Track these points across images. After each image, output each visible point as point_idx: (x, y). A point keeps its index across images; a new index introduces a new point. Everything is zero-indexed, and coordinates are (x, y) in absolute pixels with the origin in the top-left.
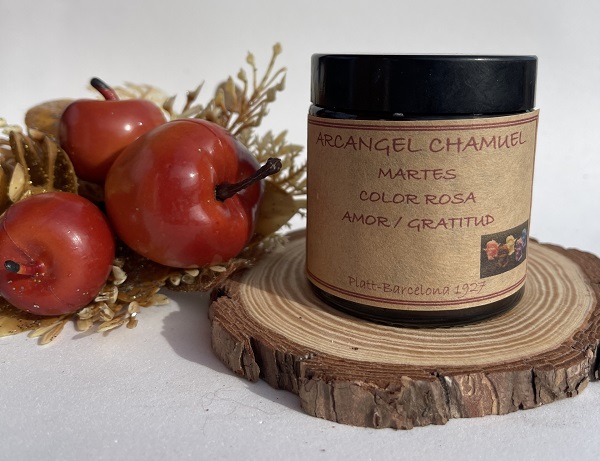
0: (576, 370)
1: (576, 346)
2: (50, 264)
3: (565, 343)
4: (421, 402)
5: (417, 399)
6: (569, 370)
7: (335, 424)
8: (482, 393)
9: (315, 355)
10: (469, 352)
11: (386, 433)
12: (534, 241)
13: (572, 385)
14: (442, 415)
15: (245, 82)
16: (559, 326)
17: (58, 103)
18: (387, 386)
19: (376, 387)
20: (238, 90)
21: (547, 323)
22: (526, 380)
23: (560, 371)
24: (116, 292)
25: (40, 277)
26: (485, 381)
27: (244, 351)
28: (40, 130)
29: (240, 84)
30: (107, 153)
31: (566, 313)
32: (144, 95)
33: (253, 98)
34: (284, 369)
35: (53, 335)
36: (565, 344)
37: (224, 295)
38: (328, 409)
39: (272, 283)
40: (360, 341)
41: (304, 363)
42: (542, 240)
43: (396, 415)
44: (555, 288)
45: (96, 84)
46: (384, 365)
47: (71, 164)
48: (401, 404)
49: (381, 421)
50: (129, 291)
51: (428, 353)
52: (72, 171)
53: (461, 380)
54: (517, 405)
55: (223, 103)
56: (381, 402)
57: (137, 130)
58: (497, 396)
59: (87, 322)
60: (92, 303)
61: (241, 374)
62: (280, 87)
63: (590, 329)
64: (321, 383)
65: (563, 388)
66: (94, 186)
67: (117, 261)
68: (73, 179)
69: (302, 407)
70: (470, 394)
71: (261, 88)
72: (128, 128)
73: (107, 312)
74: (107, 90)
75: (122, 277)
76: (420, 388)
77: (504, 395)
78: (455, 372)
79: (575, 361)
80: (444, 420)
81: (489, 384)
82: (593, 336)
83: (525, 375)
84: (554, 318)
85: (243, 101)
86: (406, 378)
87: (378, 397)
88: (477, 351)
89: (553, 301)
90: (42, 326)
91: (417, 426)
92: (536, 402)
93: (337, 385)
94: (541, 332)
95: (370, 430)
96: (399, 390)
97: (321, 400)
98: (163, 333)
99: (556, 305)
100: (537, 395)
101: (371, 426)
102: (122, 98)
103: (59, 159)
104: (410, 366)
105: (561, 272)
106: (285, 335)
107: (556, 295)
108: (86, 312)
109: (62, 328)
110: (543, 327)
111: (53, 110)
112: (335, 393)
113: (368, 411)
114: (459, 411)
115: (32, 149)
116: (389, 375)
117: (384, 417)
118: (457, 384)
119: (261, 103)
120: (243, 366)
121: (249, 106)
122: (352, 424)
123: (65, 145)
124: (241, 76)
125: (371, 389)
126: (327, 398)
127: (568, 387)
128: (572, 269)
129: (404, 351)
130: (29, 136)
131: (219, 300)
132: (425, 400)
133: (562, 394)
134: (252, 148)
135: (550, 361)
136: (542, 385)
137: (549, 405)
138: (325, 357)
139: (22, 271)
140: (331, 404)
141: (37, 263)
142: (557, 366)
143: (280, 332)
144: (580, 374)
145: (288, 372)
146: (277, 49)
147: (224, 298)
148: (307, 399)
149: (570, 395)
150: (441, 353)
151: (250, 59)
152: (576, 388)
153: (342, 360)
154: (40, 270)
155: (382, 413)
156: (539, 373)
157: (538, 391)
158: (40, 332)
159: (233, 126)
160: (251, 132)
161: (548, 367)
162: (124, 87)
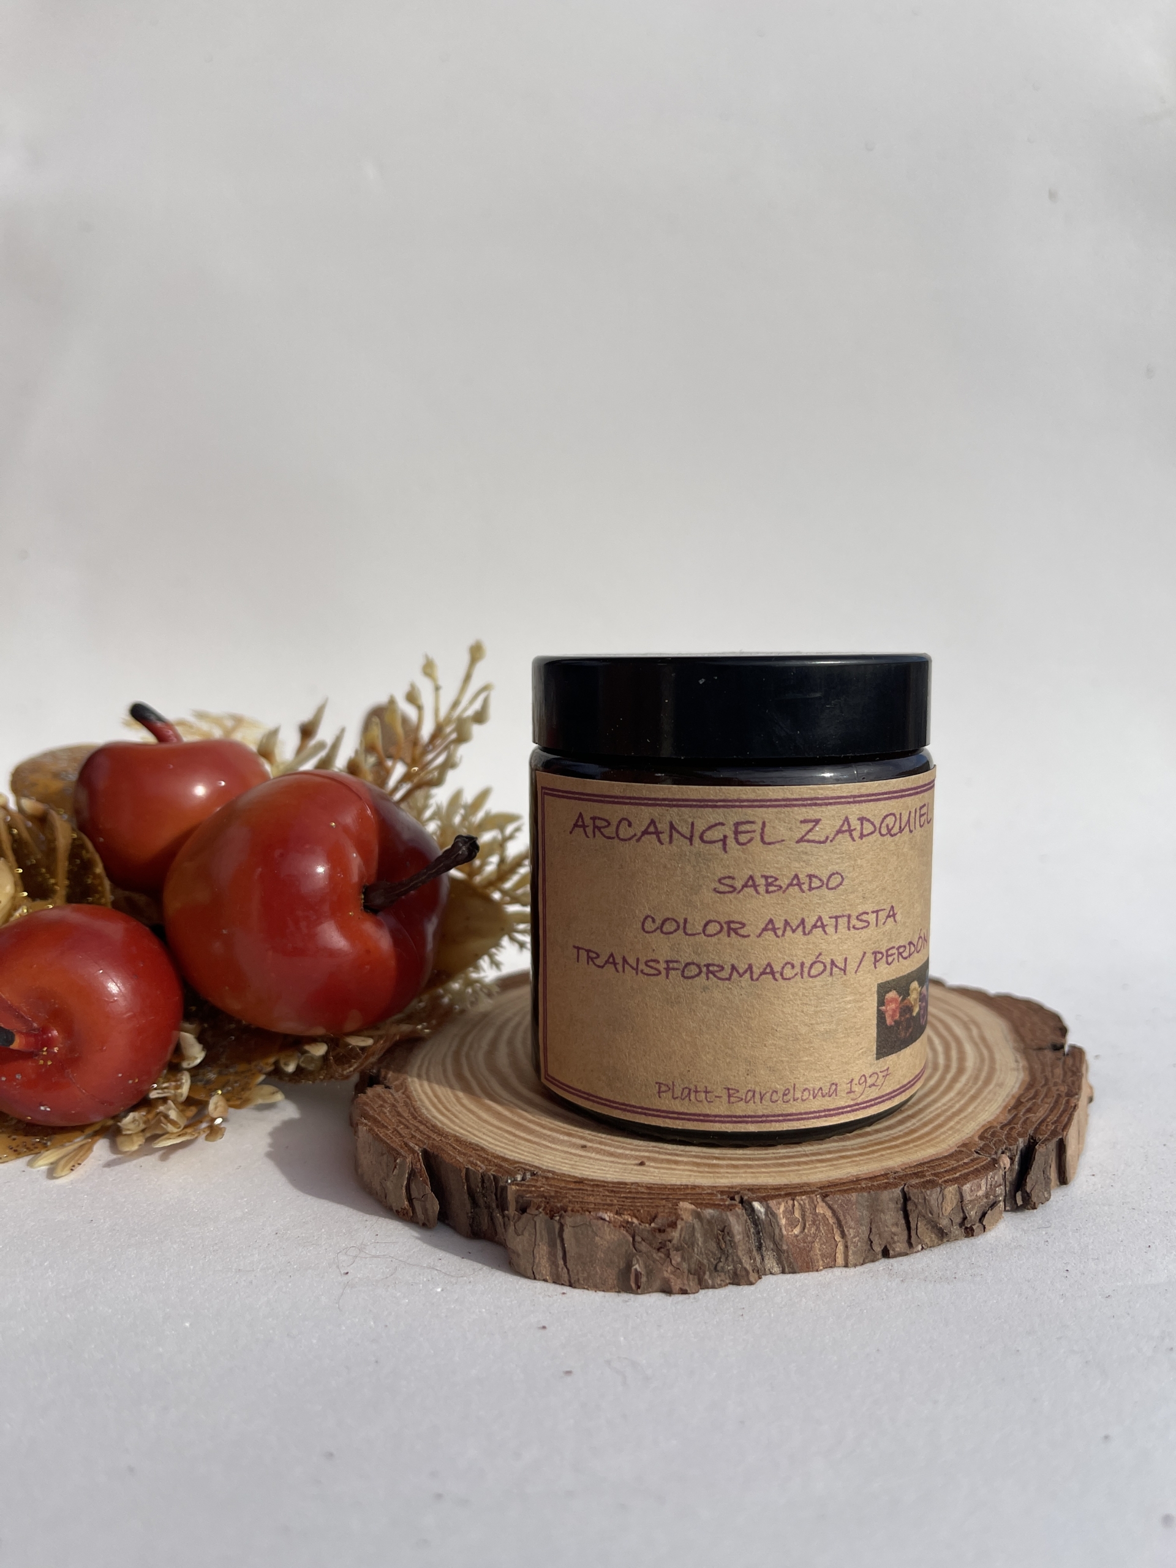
0: (977, 1190)
1: (982, 1149)
2: (68, 1031)
3: (964, 1145)
4: (713, 1246)
5: (705, 1242)
6: (966, 1187)
7: (567, 1289)
8: (818, 1229)
9: (533, 1174)
10: (798, 1164)
11: (654, 1300)
12: (938, 983)
13: (973, 1214)
14: (748, 1267)
15: (420, 708)
16: (957, 1119)
17: (71, 751)
18: (653, 1219)
19: (635, 1221)
20: (405, 720)
21: (939, 1115)
22: (892, 1205)
23: (951, 1190)
24: (186, 1080)
25: (51, 1056)
26: (822, 1209)
27: (412, 1174)
28: (39, 800)
29: (411, 712)
30: (163, 836)
31: (974, 1098)
32: (228, 732)
33: (434, 737)
34: (481, 1201)
35: (74, 1161)
36: (965, 1147)
37: (378, 1083)
38: (554, 1264)
39: (464, 1061)
40: (612, 1150)
41: (514, 1187)
42: (952, 981)
43: (670, 1269)
44: (962, 1058)
45: (140, 714)
46: (650, 1187)
47: (97, 858)
48: (677, 1249)
49: (644, 1279)
50: (208, 1082)
51: (728, 1166)
52: (99, 869)
53: (781, 1208)
54: (878, 1249)
55: (379, 744)
56: (644, 1247)
57: (216, 795)
58: (843, 1235)
59: (135, 1138)
60: (144, 1103)
61: (407, 1216)
62: (480, 717)
63: (1010, 1123)
64: (541, 1219)
65: (958, 1220)
66: (141, 899)
67: (187, 1025)
68: (101, 884)
69: (512, 1264)
70: (796, 1231)
71: (448, 720)
72: (200, 790)
73: (173, 1114)
74: (159, 724)
75: (196, 1054)
76: (709, 1222)
77: (856, 1233)
78: (768, 1194)
79: (977, 1173)
80: (753, 1276)
81: (829, 1214)
82: (1014, 1134)
83: (891, 1197)
84: (951, 1107)
85: (415, 742)
86: (686, 1206)
87: (638, 1239)
88: (812, 1162)
89: (955, 1080)
90: (54, 1146)
91: (707, 1287)
92: (910, 1245)
93: (569, 1221)
94: (926, 1129)
95: (625, 1296)
96: (673, 1225)
97: (543, 1249)
98: (270, 1155)
99: (958, 1086)
100: (913, 1233)
101: (628, 1290)
102: (188, 738)
103: (76, 850)
104: (694, 1187)
105: (975, 1032)
106: (483, 1144)
107: (961, 1070)
108: (134, 1121)
109: (90, 1149)
110: (931, 1121)
111: (63, 765)
112: (566, 1235)
113: (622, 1265)
114: (780, 1262)
115: (25, 835)
116: (657, 1202)
117: (650, 1273)
118: (774, 1215)
119: (447, 748)
120: (410, 1200)
121: (425, 752)
122: (596, 1287)
123: (86, 825)
124: (412, 697)
125: (627, 1225)
126: (552, 1245)
127: (965, 1218)
128: (995, 1028)
129: (686, 1163)
130: (21, 810)
131: (370, 1092)
132: (718, 1244)
133: (956, 1230)
134: (432, 827)
135: (935, 1175)
136: (920, 1215)
137: (936, 1250)
138: (550, 1177)
139: (17, 1044)
140: (560, 1254)
141: (44, 1030)
142: (945, 1181)
143: (474, 1140)
144: (987, 1196)
145: (488, 1207)
146: (476, 653)
147: (379, 1089)
148: (519, 1249)
149: (969, 1232)
150: (750, 1166)
151: (429, 669)
152: (981, 1220)
153: (581, 1181)
154: (49, 1043)
155: (646, 1266)
156: (914, 1193)
157: (913, 1226)
158: (48, 1157)
159: (396, 789)
160: (428, 797)
161: (932, 1184)
162: (191, 719)
